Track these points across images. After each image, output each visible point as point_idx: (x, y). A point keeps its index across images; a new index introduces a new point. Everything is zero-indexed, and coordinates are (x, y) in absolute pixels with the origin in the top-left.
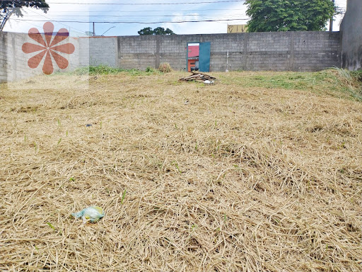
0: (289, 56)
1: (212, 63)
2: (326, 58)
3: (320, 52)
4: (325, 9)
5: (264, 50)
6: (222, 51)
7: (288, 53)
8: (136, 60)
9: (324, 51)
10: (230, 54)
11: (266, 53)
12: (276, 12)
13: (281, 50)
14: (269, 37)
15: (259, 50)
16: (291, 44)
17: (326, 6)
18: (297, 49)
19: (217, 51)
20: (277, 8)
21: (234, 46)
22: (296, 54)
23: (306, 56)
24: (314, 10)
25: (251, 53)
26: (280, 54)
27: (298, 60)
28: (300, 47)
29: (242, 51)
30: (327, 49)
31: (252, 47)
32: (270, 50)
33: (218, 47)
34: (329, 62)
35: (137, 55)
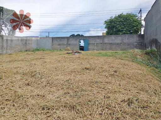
0: (121, 45)
1: (89, 47)
2: (138, 45)
3: (135, 43)
4: (137, 25)
5: (111, 42)
6: (93, 43)
7: (121, 43)
8: (59, 46)
9: (137, 43)
10: (97, 44)
11: (111, 43)
12: (116, 27)
13: (118, 42)
14: (113, 37)
15: (108, 42)
16: (122, 40)
17: (138, 24)
18: (125, 42)
19: (91, 43)
20: (117, 25)
21: (98, 41)
22: (124, 44)
23: (128, 45)
24: (132, 26)
25: (106, 43)
26: (118, 44)
27: (125, 46)
28: (126, 41)
29: (101, 43)
30: (138, 42)
31: (106, 41)
32: (113, 42)
33: (92, 41)
34: (139, 47)
35: (59, 45)
